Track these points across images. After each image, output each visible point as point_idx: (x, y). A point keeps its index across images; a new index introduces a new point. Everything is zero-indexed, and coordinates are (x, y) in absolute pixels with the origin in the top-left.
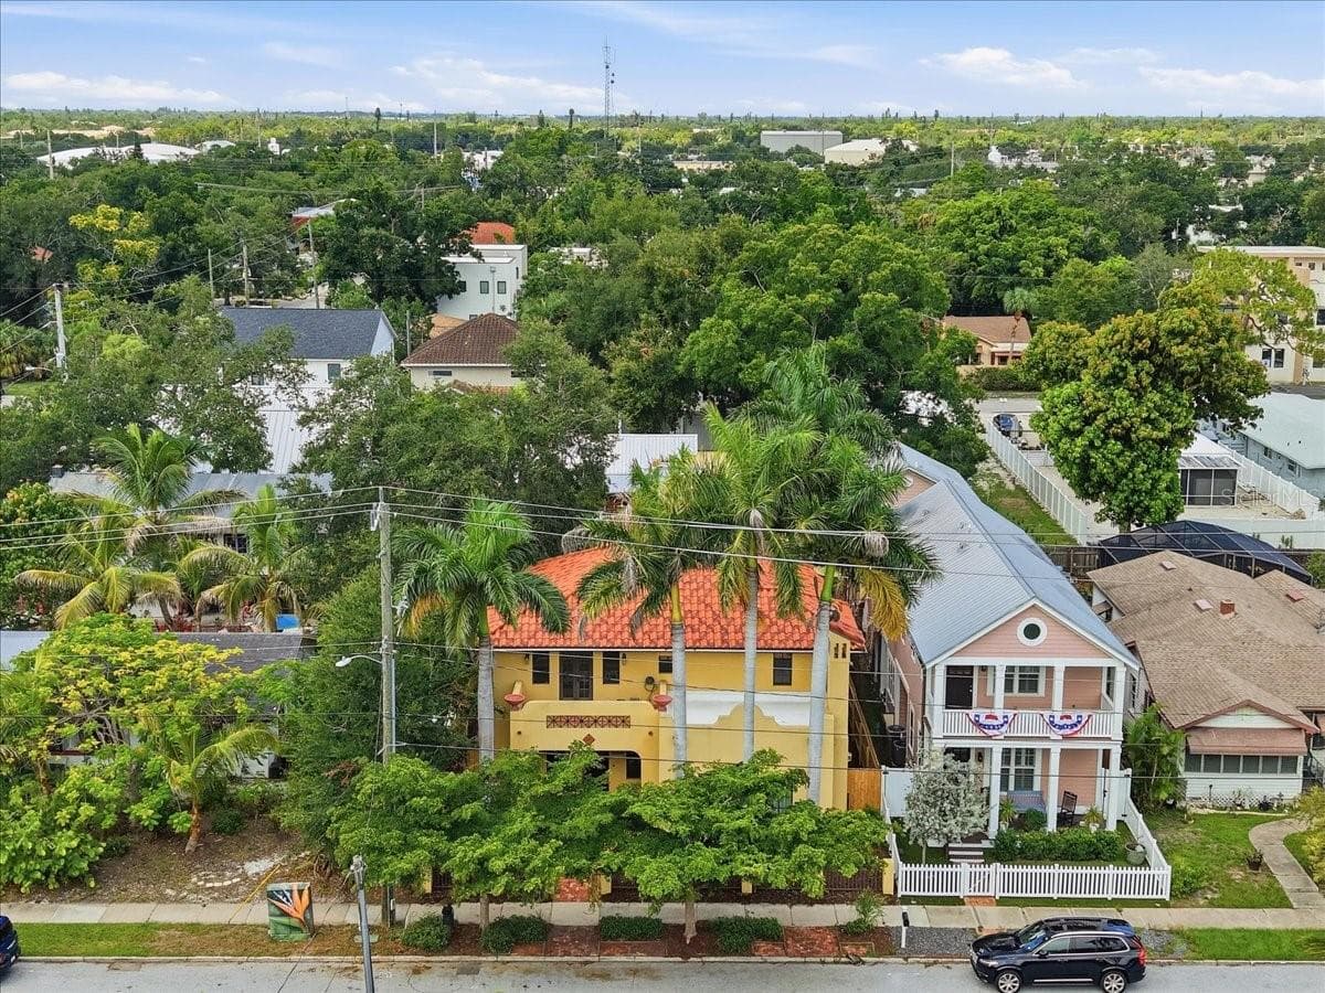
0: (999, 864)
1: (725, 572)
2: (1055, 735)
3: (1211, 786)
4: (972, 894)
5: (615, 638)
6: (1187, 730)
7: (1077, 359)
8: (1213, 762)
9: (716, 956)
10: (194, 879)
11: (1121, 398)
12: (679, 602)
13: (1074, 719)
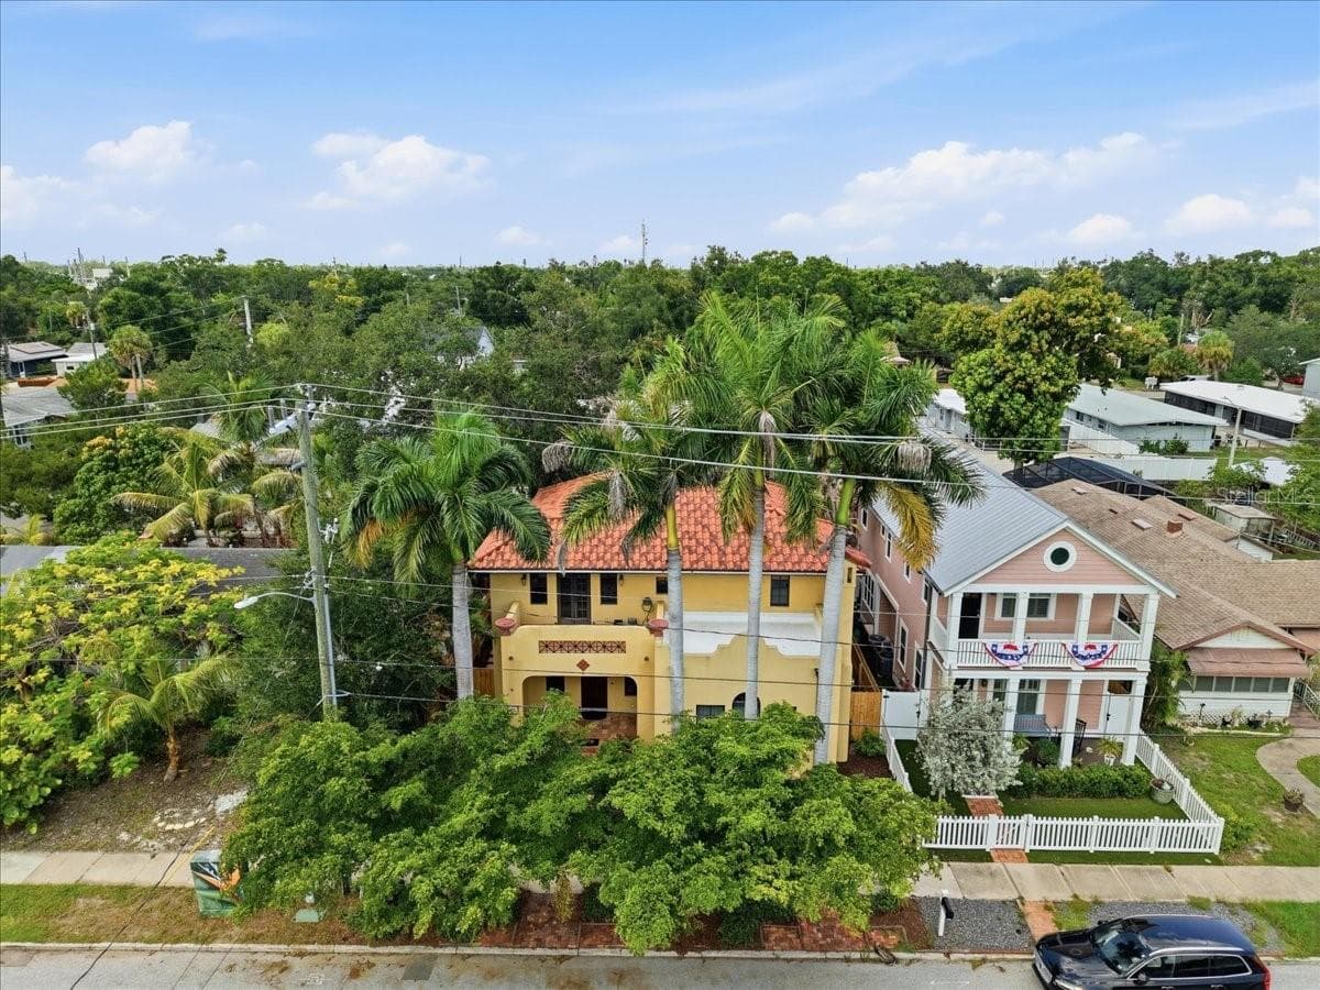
0: (1031, 816)
1: (729, 488)
2: (1078, 665)
3: (1203, 705)
4: (1000, 846)
5: (612, 559)
6: (1185, 650)
7: (987, 331)
8: (1205, 682)
9: (719, 949)
10: (157, 819)
11: (1027, 360)
12: (675, 524)
13: (1099, 649)
